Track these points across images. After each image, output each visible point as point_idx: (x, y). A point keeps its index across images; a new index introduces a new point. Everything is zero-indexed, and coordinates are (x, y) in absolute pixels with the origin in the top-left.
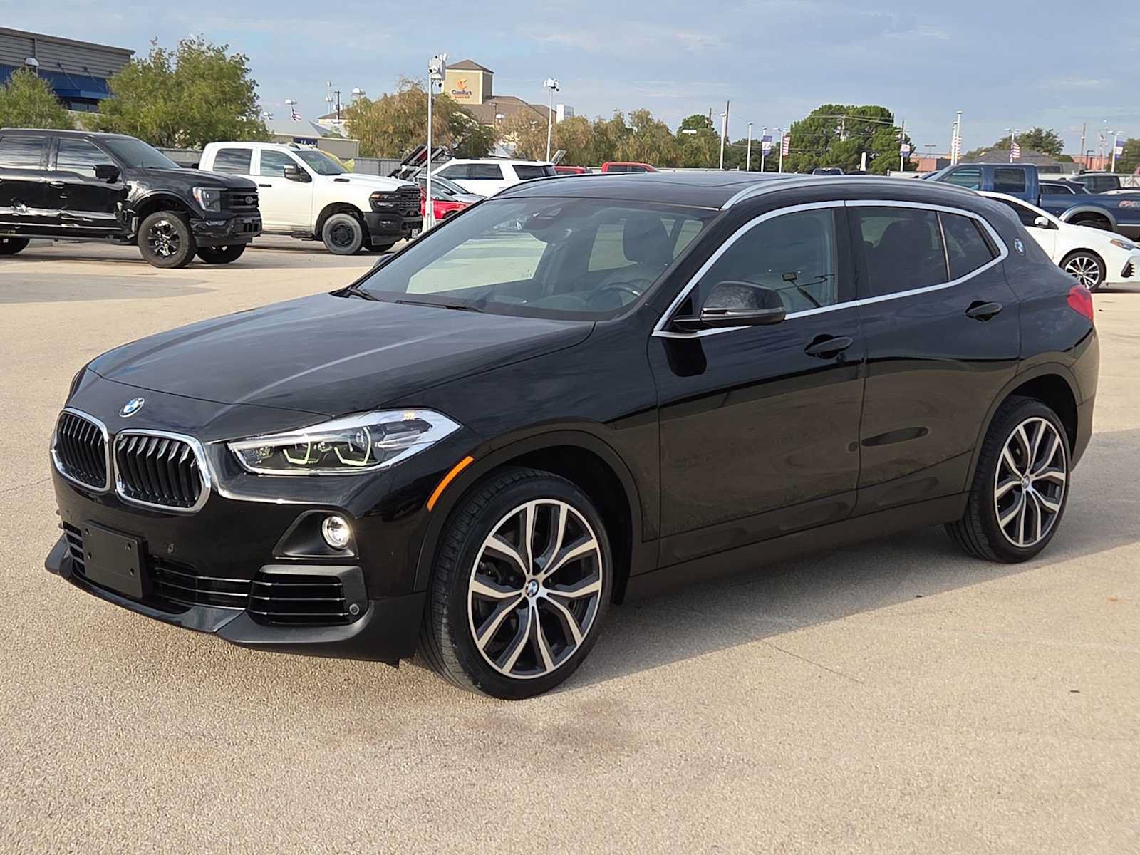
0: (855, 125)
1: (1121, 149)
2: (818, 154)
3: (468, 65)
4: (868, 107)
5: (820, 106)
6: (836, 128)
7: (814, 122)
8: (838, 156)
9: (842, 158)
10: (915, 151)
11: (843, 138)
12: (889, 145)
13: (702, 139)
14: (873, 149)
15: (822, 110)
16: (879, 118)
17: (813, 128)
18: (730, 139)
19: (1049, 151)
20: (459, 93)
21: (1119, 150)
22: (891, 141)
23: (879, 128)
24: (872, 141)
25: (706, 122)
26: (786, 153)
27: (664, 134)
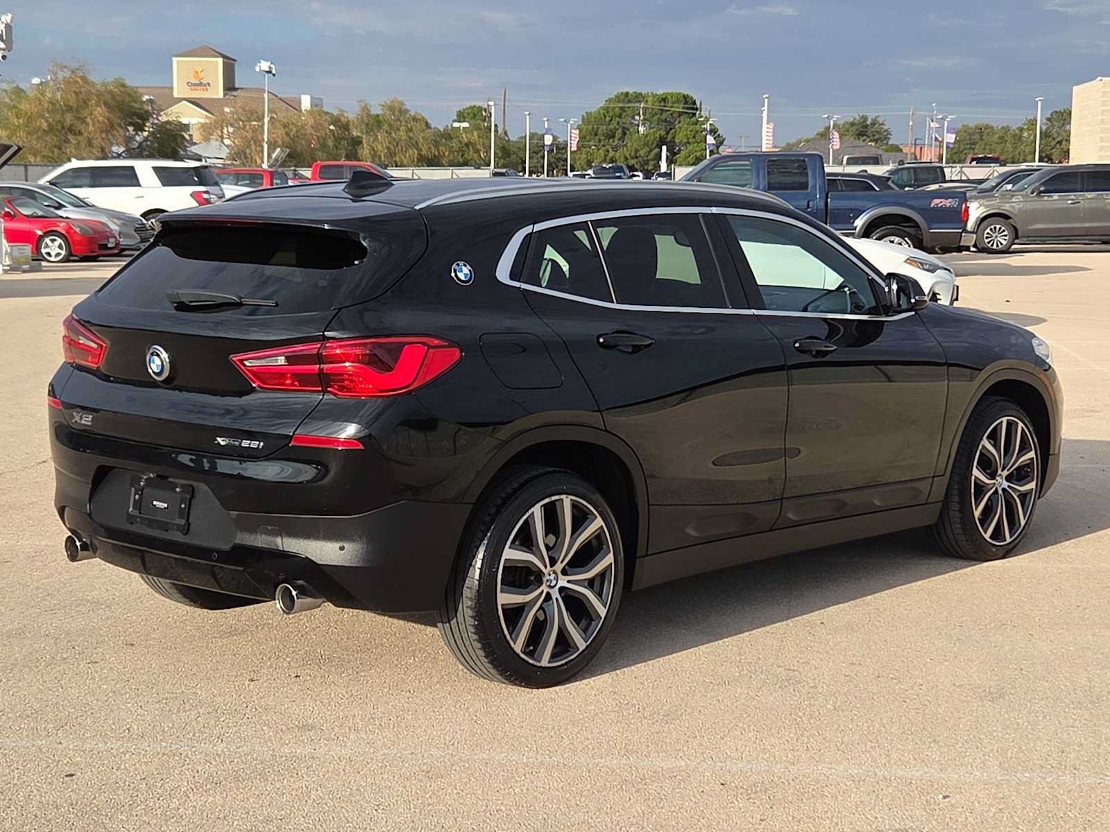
0: (656, 114)
1: (954, 136)
2: (615, 149)
3: (206, 51)
4: (669, 94)
5: (616, 93)
6: (633, 118)
7: (608, 112)
8: (637, 151)
9: (642, 153)
10: (725, 143)
11: (641, 129)
12: (694, 137)
13: (475, 134)
14: (677, 141)
15: (618, 98)
16: (682, 106)
17: (608, 119)
18: (509, 133)
19: (876, 141)
20: (195, 85)
21: (950, 138)
22: (697, 132)
23: (682, 118)
24: (676, 131)
25: (484, 114)
26: (574, 148)
27: (424, 126)
